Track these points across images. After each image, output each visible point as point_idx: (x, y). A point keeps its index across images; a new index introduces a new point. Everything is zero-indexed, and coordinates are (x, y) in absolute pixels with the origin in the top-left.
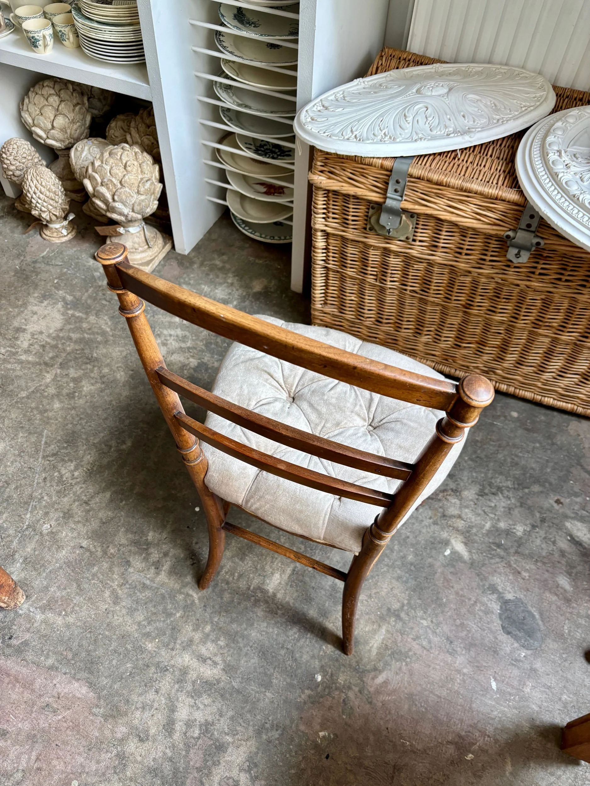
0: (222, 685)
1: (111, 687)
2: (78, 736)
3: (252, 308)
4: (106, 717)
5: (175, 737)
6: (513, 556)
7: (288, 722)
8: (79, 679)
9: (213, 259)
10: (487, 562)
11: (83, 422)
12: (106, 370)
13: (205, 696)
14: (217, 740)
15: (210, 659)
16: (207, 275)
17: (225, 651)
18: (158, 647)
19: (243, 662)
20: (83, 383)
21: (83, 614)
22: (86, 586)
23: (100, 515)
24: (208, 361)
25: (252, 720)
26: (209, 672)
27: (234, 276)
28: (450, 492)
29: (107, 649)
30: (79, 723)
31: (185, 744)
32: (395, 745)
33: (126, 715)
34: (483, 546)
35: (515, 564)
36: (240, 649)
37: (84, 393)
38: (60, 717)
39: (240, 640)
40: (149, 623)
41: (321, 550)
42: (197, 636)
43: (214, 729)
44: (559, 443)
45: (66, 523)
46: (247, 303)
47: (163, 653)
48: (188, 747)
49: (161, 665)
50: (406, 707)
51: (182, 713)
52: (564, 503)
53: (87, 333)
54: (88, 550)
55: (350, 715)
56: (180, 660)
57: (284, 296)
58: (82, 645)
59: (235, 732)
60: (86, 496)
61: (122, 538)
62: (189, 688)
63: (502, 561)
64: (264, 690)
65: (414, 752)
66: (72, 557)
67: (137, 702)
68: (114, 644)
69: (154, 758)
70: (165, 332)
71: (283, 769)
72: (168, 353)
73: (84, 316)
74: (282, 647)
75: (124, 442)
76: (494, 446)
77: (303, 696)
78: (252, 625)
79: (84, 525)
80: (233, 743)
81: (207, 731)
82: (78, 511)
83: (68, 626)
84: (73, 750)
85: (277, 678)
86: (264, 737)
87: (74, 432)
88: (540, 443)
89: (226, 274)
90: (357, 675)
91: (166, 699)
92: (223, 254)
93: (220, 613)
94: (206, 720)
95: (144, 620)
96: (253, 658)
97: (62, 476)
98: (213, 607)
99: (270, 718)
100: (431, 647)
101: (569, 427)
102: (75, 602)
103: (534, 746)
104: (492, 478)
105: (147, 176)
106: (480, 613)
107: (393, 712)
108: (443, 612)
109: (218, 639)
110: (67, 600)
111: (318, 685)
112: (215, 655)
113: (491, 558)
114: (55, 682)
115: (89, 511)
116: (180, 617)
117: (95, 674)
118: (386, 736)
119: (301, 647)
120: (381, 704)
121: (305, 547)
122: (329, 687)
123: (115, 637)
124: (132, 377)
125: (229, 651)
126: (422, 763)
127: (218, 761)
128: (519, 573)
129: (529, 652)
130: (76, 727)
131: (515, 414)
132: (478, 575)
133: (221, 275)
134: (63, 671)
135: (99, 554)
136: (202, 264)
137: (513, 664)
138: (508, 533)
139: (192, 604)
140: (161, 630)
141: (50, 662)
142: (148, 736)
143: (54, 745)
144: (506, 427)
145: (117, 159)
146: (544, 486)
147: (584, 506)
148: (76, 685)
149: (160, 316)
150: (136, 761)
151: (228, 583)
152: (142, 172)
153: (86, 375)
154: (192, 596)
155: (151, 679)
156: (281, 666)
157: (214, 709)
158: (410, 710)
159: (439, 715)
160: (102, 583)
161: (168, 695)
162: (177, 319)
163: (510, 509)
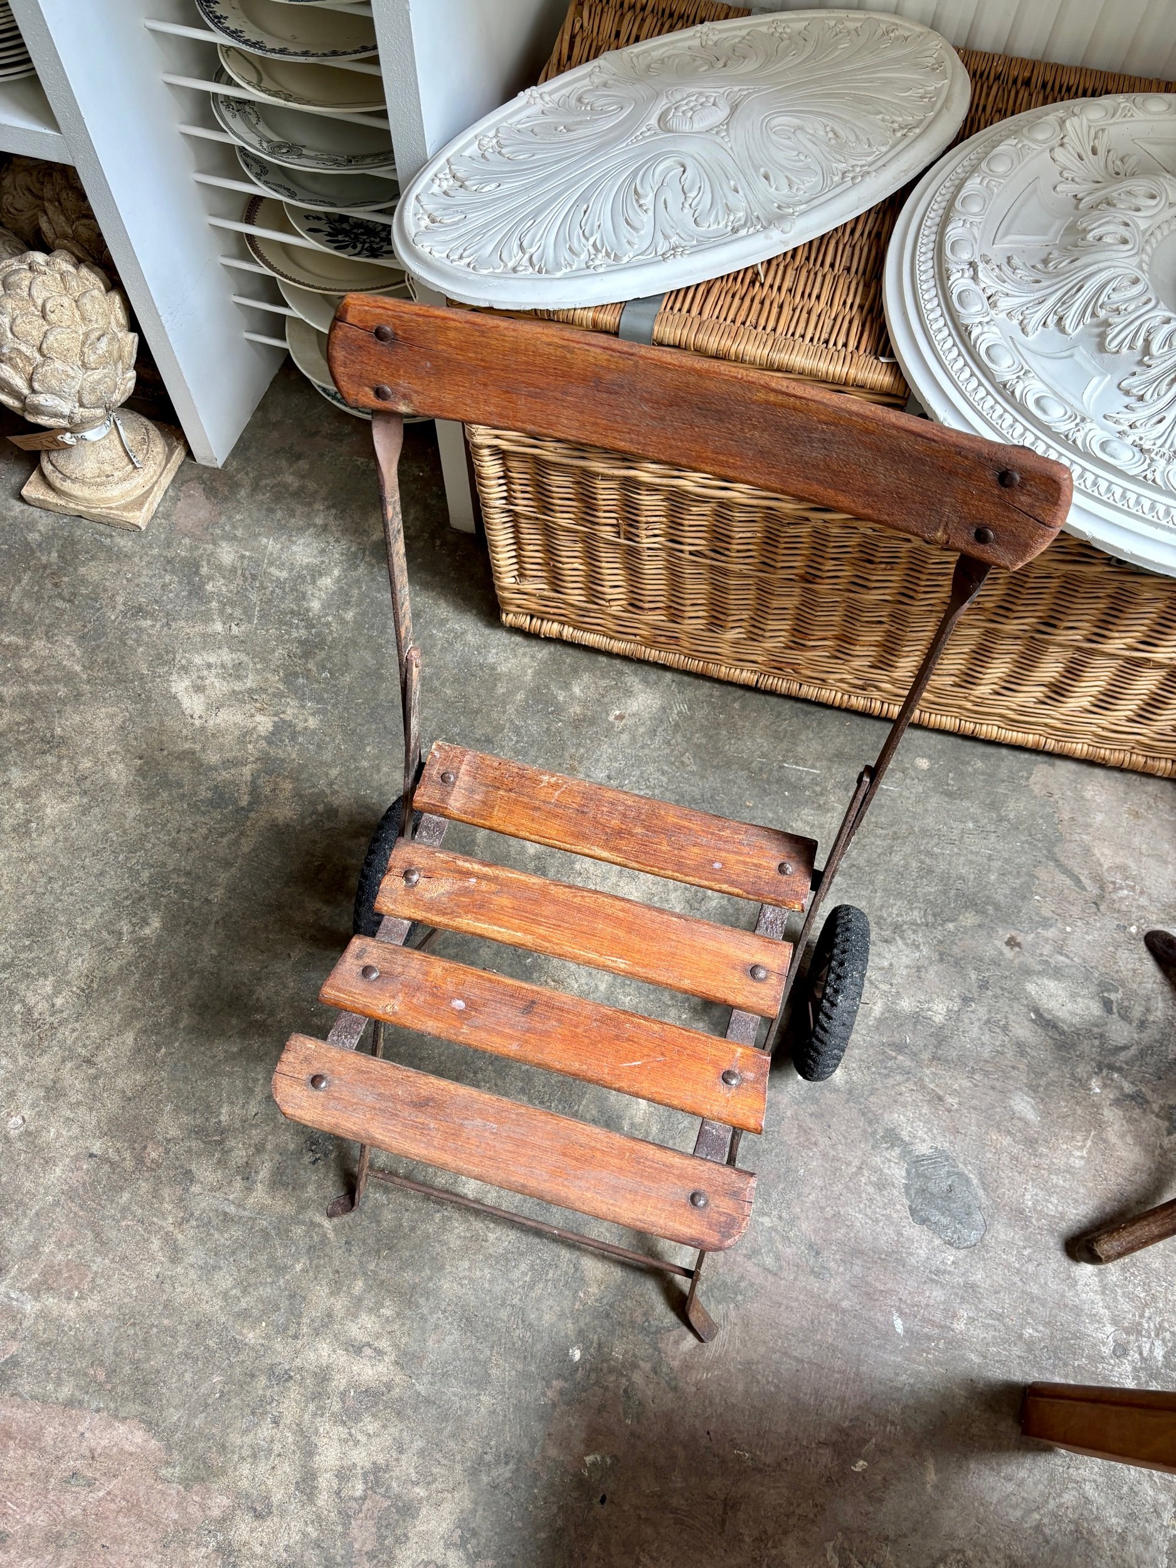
0: (396, 1392)
1: (188, 1426)
2: (140, 1525)
3: (373, 580)
4: (187, 1482)
5: (320, 1503)
6: (928, 1067)
7: (525, 1446)
8: (126, 1418)
9: (279, 471)
10: (879, 1085)
11: (56, 886)
12: (86, 764)
13: (367, 1418)
14: (399, 1497)
15: (369, 1345)
16: (271, 511)
17: (396, 1327)
18: (268, 1337)
19: (431, 1343)
20: (43, 798)
21: (115, 1290)
22: (112, 1234)
23: (120, 1082)
24: (295, 716)
25: (460, 1452)
26: (370, 1372)
27: (328, 508)
29: (171, 1354)
30: (138, 1500)
31: (340, 1513)
32: (723, 1462)
33: (224, 1472)
35: (933, 1081)
36: (423, 1318)
37: (47, 822)
38: (101, 1494)
39: (422, 1301)
40: (245, 1291)
42: (339, 1305)
43: (391, 1477)
44: (1012, 816)
45: (53, 1110)
46: (362, 570)
47: (278, 1347)
48: (346, 1517)
49: (278, 1370)
50: (740, 1387)
51: (329, 1456)
52: (1023, 943)
53: (34, 682)
54: (108, 1160)
55: (638, 1418)
56: (312, 1356)
57: (438, 543)
58: (121, 1353)
59: (430, 1479)
60: (85, 1046)
61: (170, 1125)
62: (337, 1407)
63: (908, 1080)
64: (476, 1392)
65: (760, 1471)
66: (76, 1178)
67: (241, 1447)
68: (182, 1344)
69: (287, 1546)
70: (197, 660)
71: (525, 1533)
73: (21, 642)
74: (503, 1304)
75: (145, 922)
76: (885, 837)
77: (549, 1393)
78: (442, 1268)
79: (91, 1109)
80: (429, 1498)
81: (377, 1481)
82: (75, 1082)
83: (89, 1319)
84: (135, 1550)
85: (497, 1366)
86: (485, 1479)
87: (40, 911)
88: (976, 821)
89: (310, 504)
90: (647, 1340)
91: (294, 1433)
92: (299, 457)
93: (378, 1251)
94: (374, 1463)
95: (234, 1287)
96: (451, 1334)
97: (30, 1011)
98: (364, 1242)
99: (492, 1443)
101: (1032, 780)
102: (94, 1268)
103: (975, 1430)
105: (99, 324)
106: (870, 1189)
107: (717, 1400)
108: (799, 1195)
109: (380, 1305)
110: (80, 1266)
111: (576, 1367)
112: (378, 1336)
113: (887, 1076)
114: (80, 1429)
115: (96, 1077)
116: (303, 1270)
117: (156, 1403)
118: (707, 1448)
119: (539, 1300)
120: (694, 1389)
122: (597, 1370)
123: (181, 1328)
124: (141, 772)
125: (403, 1324)
126: (774, 1488)
127: (405, 1535)
128: (940, 1099)
129: (962, 1254)
130: (133, 1508)
131: (923, 763)
132: (863, 1114)
133: (299, 509)
134: (94, 1406)
135: (129, 1164)
136: (256, 488)
137: (932, 1280)
138: (917, 1018)
139: (322, 1242)
140: (270, 1303)
141: (66, 1391)
142: (269, 1506)
143: (97, 1546)
144: (906, 793)
145: (22, 299)
146: (984, 913)
147: (1061, 948)
148: (122, 1429)
149: (182, 623)
150: (254, 1556)
152: (83, 318)
153: (47, 780)
154: (320, 1226)
155: (261, 1400)
156: (503, 1341)
157: (387, 1440)
158: (747, 1392)
159: (802, 1395)
160: (143, 1223)
161: (297, 1425)
162: (218, 627)
163: (919, 969)
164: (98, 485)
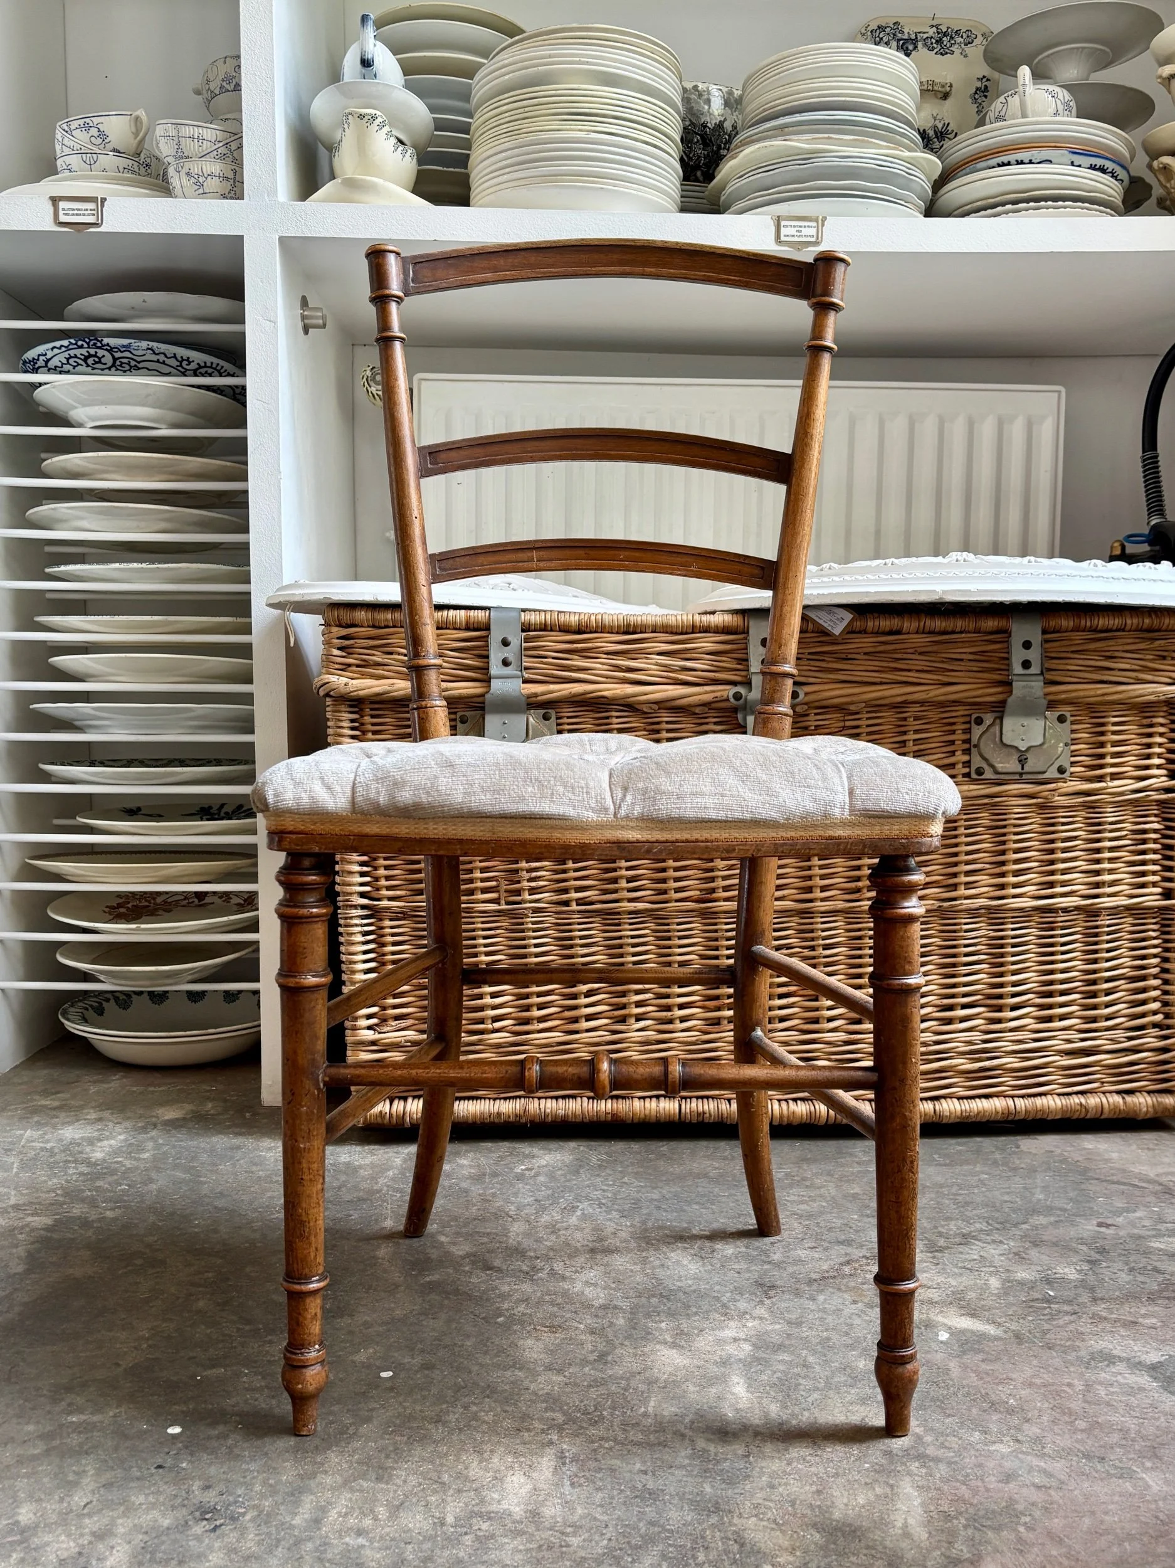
6: (1095, 1306)
28: (864, 1261)
35: (1112, 1313)
52: (1116, 1224)
57: (248, 1114)
92: (56, 1093)
100: (1062, 1482)
106: (1118, 1398)
108: (1028, 1420)
113: (1052, 1319)
128: (1135, 1323)
132: (1050, 1348)
133: (63, 1114)
138: (1049, 1281)
146: (1053, 1215)
147: (1161, 1219)
163: (1016, 1254)
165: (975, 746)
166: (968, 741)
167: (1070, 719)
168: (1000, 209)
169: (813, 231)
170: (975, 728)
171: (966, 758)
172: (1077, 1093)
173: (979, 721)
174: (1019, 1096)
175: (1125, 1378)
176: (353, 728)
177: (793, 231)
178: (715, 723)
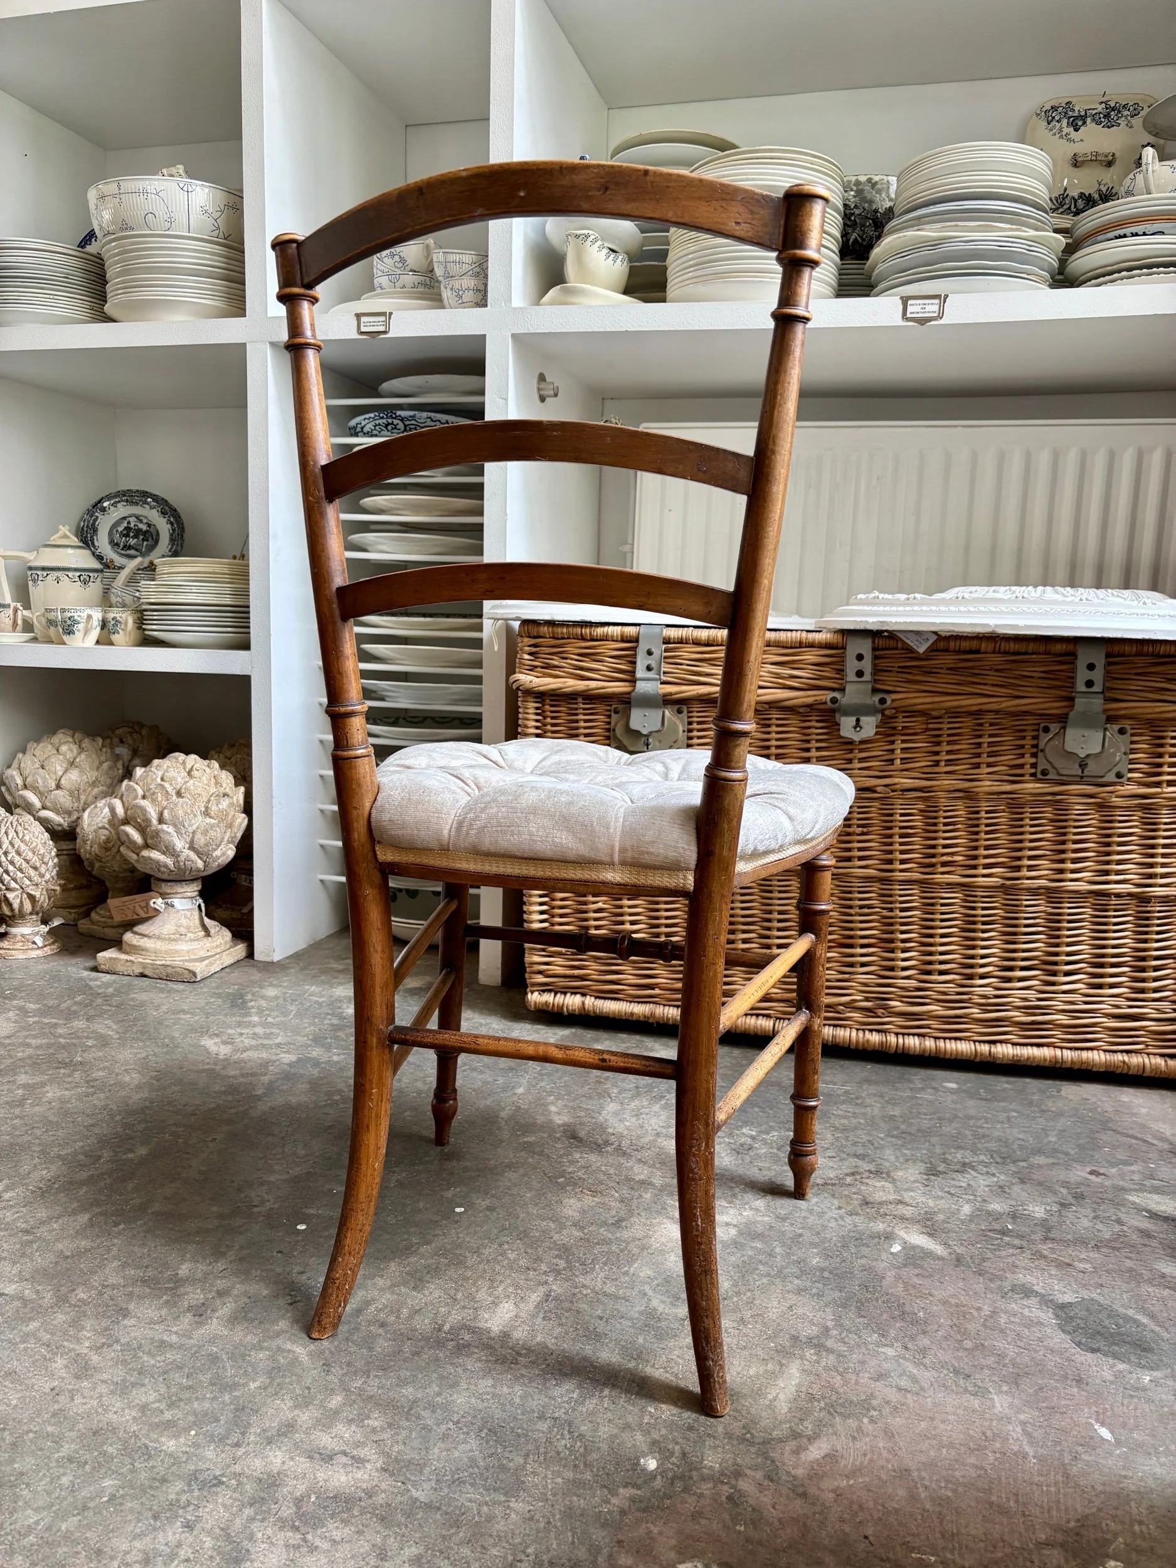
0: (381, 1498)
1: (48, 1529)
6: (1043, 1244)
7: (582, 1554)
10: (989, 1255)
11: (38, 1132)
12: (100, 1074)
13: (333, 1524)
15: (345, 1454)
16: (316, 977)
17: (385, 1436)
18: (196, 1445)
20: (47, 1088)
23: (60, 1246)
24: (320, 1055)
26: (343, 1478)
28: (867, 1174)
29: (48, 1458)
34: (970, 1234)
35: (1054, 1253)
36: (426, 1428)
37: (45, 1100)
39: (425, 1413)
41: (605, 1264)
42: (305, 1417)
44: (1053, 1109)
47: (209, 1454)
49: (204, 1476)
50: (902, 1492)
52: (1108, 1173)
53: (65, 1038)
55: (755, 1524)
56: (258, 1463)
57: (466, 991)
60: (26, 1222)
61: (111, 1276)
62: (287, 1511)
63: (1023, 1252)
64: (503, 1498)
68: (66, 1449)
70: (230, 1031)
72: (234, 1050)
73: (61, 1022)
74: (542, 1417)
75: (130, 1151)
77: (614, 1501)
78: (455, 1385)
79: (15, 1263)
85: (534, 1473)
88: (1019, 1112)
90: (753, 1450)
91: (216, 1538)
93: (368, 1371)
95: (159, 1401)
96: (465, 1442)
98: (349, 1364)
99: (530, 1551)
100: (922, 1389)
101: (1063, 1092)
104: (944, 1154)
106: (1015, 1327)
107: (870, 1505)
108: (925, 1332)
109: (364, 1417)
111: (652, 1476)
112: (358, 1445)
113: (997, 1250)
115: (31, 1242)
116: (258, 1388)
118: (867, 1552)
119: (591, 1414)
120: (831, 1495)
121: (568, 1262)
122: (683, 1478)
123: (73, 1434)
124: (156, 1078)
125: (396, 1434)
128: (1068, 1265)
129: (1158, 1374)
131: (953, 1086)
132: (980, 1275)
135: (47, 1301)
136: (305, 969)
137: (1132, 1397)
138: (1015, 1216)
139: (290, 1364)
140: (206, 1415)
146: (1054, 1157)
147: (1151, 1176)
151: (383, 1325)
153: (54, 1081)
154: (290, 1351)
155: (171, 1504)
156: (542, 1450)
157: (363, 1547)
158: (913, 1497)
159: (994, 1498)
160: (48, 1346)
161: (222, 1529)
162: (256, 1019)
163: (1001, 1187)
164: (170, 940)
165: (1042, 751)
166: (1035, 746)
167: (1130, 731)
168: (1116, 275)
169: (936, 308)
170: (1042, 734)
171: (1033, 760)
172: (1122, 1051)
173: (1046, 730)
174: (1067, 1048)
175: (1031, 1312)
176: (537, 714)
177: (917, 309)
178: (818, 721)
